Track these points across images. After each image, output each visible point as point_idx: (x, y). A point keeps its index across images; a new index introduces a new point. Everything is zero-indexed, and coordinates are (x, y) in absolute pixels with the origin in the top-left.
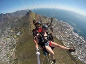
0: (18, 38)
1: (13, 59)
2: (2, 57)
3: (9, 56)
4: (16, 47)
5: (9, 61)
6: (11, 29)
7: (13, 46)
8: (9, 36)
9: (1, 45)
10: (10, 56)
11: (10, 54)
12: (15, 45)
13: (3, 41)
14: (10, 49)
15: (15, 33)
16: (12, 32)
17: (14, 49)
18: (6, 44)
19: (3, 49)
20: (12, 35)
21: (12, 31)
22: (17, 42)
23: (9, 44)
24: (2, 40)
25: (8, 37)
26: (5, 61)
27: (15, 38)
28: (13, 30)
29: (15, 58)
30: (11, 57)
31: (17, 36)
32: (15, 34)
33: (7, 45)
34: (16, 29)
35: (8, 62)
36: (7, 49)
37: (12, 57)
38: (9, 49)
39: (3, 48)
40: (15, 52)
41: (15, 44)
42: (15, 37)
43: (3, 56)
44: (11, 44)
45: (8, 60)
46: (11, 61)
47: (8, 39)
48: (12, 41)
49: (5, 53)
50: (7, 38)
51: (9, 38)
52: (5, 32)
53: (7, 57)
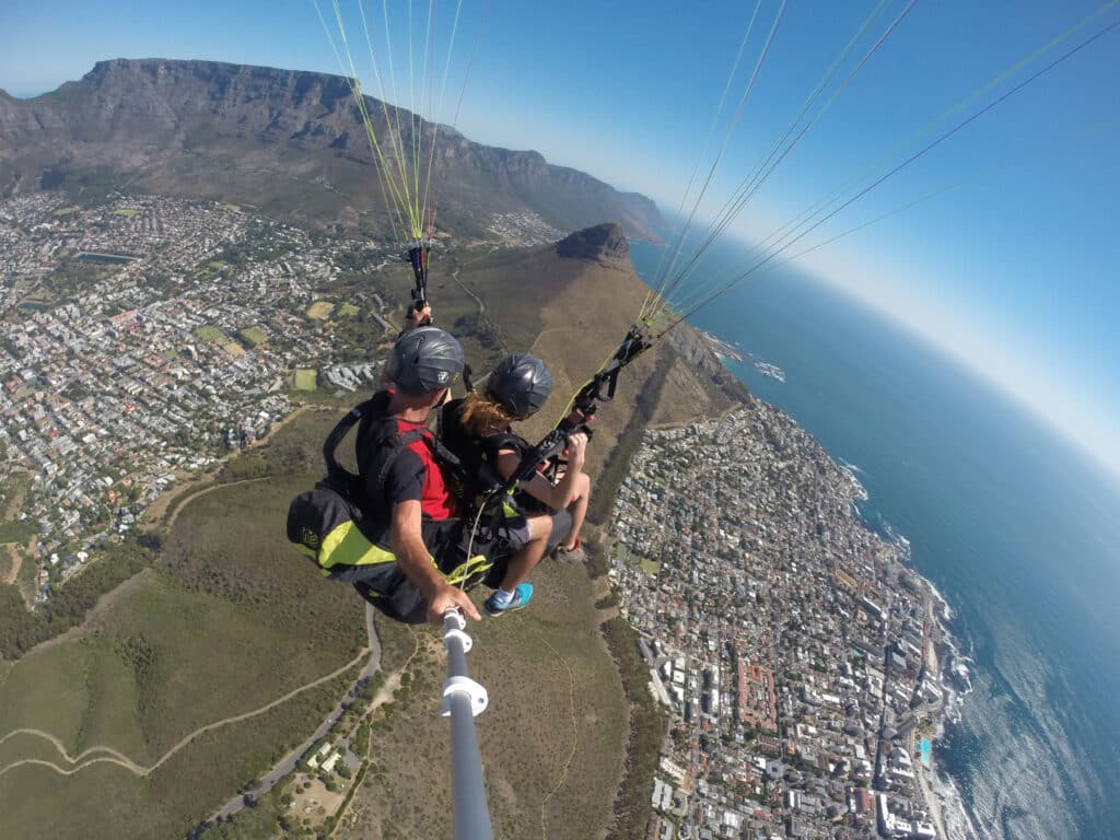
0: (306, 406)
1: (130, 518)
2: (65, 445)
3: (116, 477)
4: (234, 455)
5: (85, 512)
6: (324, 288)
7: (218, 436)
8: (260, 336)
9: (139, 353)
10: (127, 483)
11: (141, 469)
12: (242, 436)
13: (176, 337)
14: (181, 438)
15: (323, 346)
16: (309, 324)
17: (200, 461)
18: (181, 373)
19: (122, 394)
20: (288, 345)
21: (319, 311)
22: (275, 427)
23: (205, 394)
24: (184, 322)
25: (247, 333)
26: (61, 484)
27: (285, 388)
28: (333, 315)
29: (147, 528)
30: (133, 496)
31: (321, 380)
32: (323, 356)
33: (179, 392)
34: (360, 318)
35: (72, 508)
36: (155, 422)
37: (141, 501)
38: (173, 429)
39: (134, 388)
40: (187, 486)
41: (248, 428)
42: (305, 379)
43: (77, 439)
44: (225, 410)
45: (88, 501)
46: (102, 518)
47: (235, 348)
48: (247, 394)
49: (112, 435)
50: (237, 336)
51: (247, 345)
52: (260, 276)
53: (103, 472)
